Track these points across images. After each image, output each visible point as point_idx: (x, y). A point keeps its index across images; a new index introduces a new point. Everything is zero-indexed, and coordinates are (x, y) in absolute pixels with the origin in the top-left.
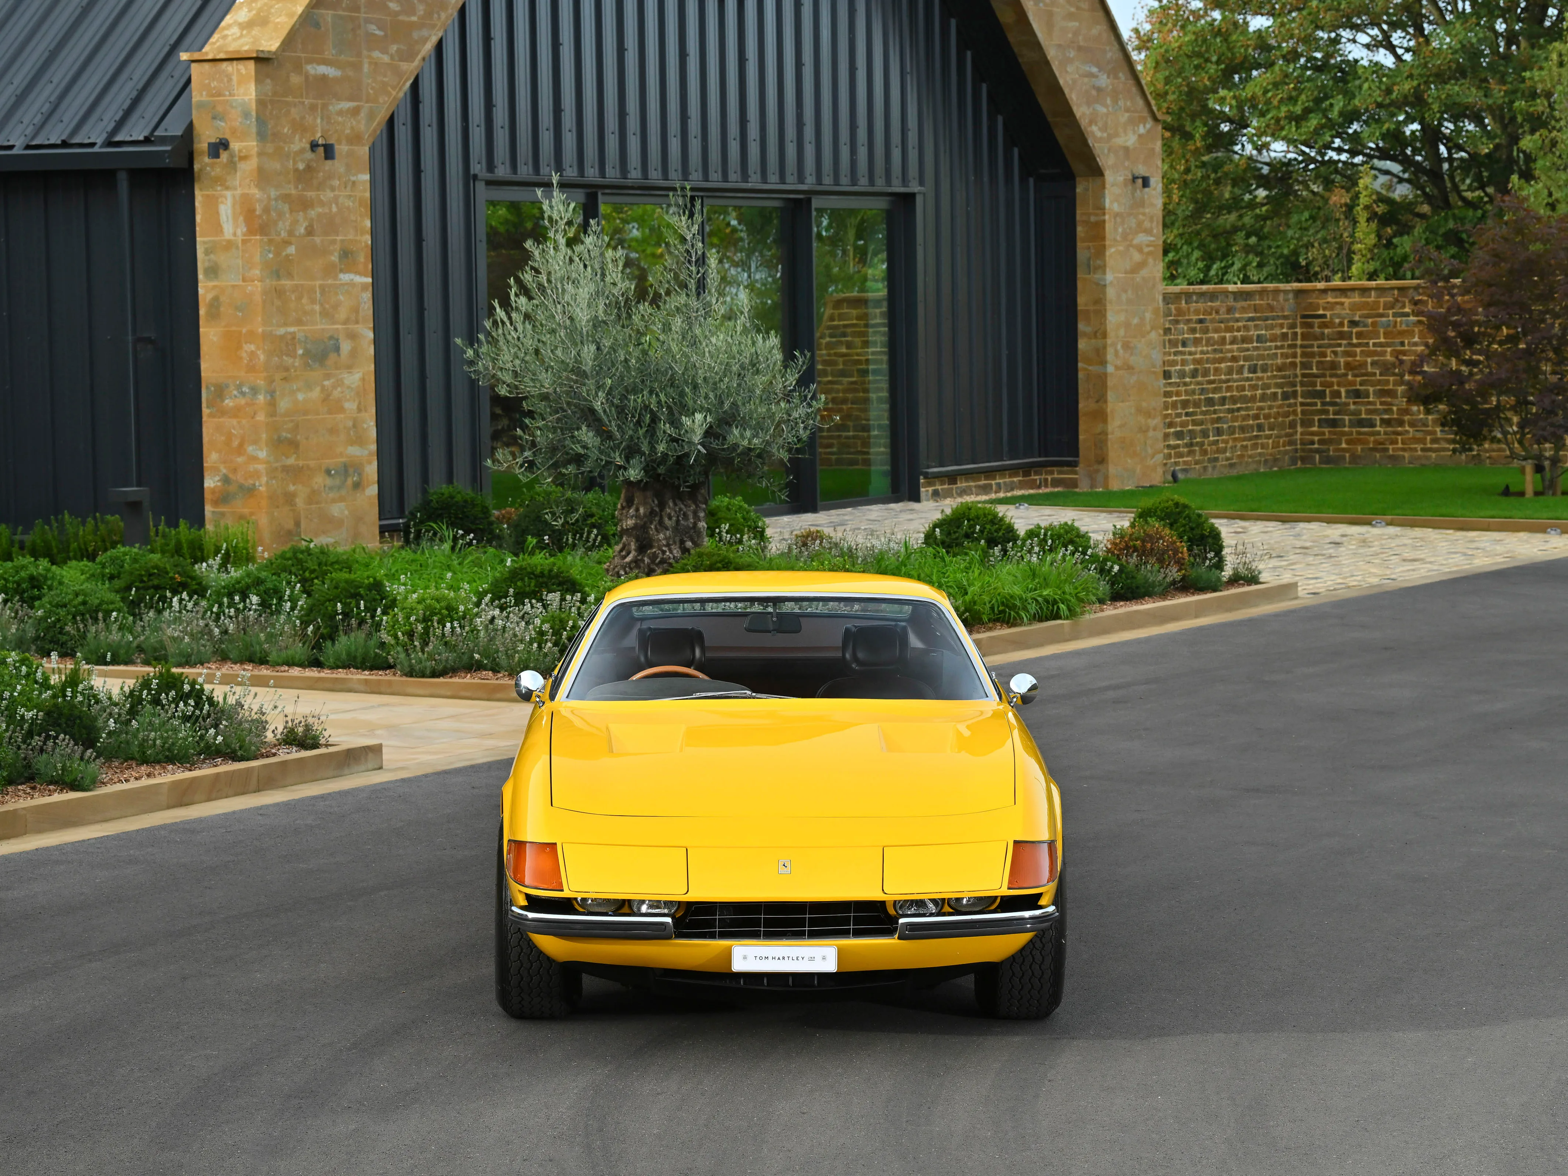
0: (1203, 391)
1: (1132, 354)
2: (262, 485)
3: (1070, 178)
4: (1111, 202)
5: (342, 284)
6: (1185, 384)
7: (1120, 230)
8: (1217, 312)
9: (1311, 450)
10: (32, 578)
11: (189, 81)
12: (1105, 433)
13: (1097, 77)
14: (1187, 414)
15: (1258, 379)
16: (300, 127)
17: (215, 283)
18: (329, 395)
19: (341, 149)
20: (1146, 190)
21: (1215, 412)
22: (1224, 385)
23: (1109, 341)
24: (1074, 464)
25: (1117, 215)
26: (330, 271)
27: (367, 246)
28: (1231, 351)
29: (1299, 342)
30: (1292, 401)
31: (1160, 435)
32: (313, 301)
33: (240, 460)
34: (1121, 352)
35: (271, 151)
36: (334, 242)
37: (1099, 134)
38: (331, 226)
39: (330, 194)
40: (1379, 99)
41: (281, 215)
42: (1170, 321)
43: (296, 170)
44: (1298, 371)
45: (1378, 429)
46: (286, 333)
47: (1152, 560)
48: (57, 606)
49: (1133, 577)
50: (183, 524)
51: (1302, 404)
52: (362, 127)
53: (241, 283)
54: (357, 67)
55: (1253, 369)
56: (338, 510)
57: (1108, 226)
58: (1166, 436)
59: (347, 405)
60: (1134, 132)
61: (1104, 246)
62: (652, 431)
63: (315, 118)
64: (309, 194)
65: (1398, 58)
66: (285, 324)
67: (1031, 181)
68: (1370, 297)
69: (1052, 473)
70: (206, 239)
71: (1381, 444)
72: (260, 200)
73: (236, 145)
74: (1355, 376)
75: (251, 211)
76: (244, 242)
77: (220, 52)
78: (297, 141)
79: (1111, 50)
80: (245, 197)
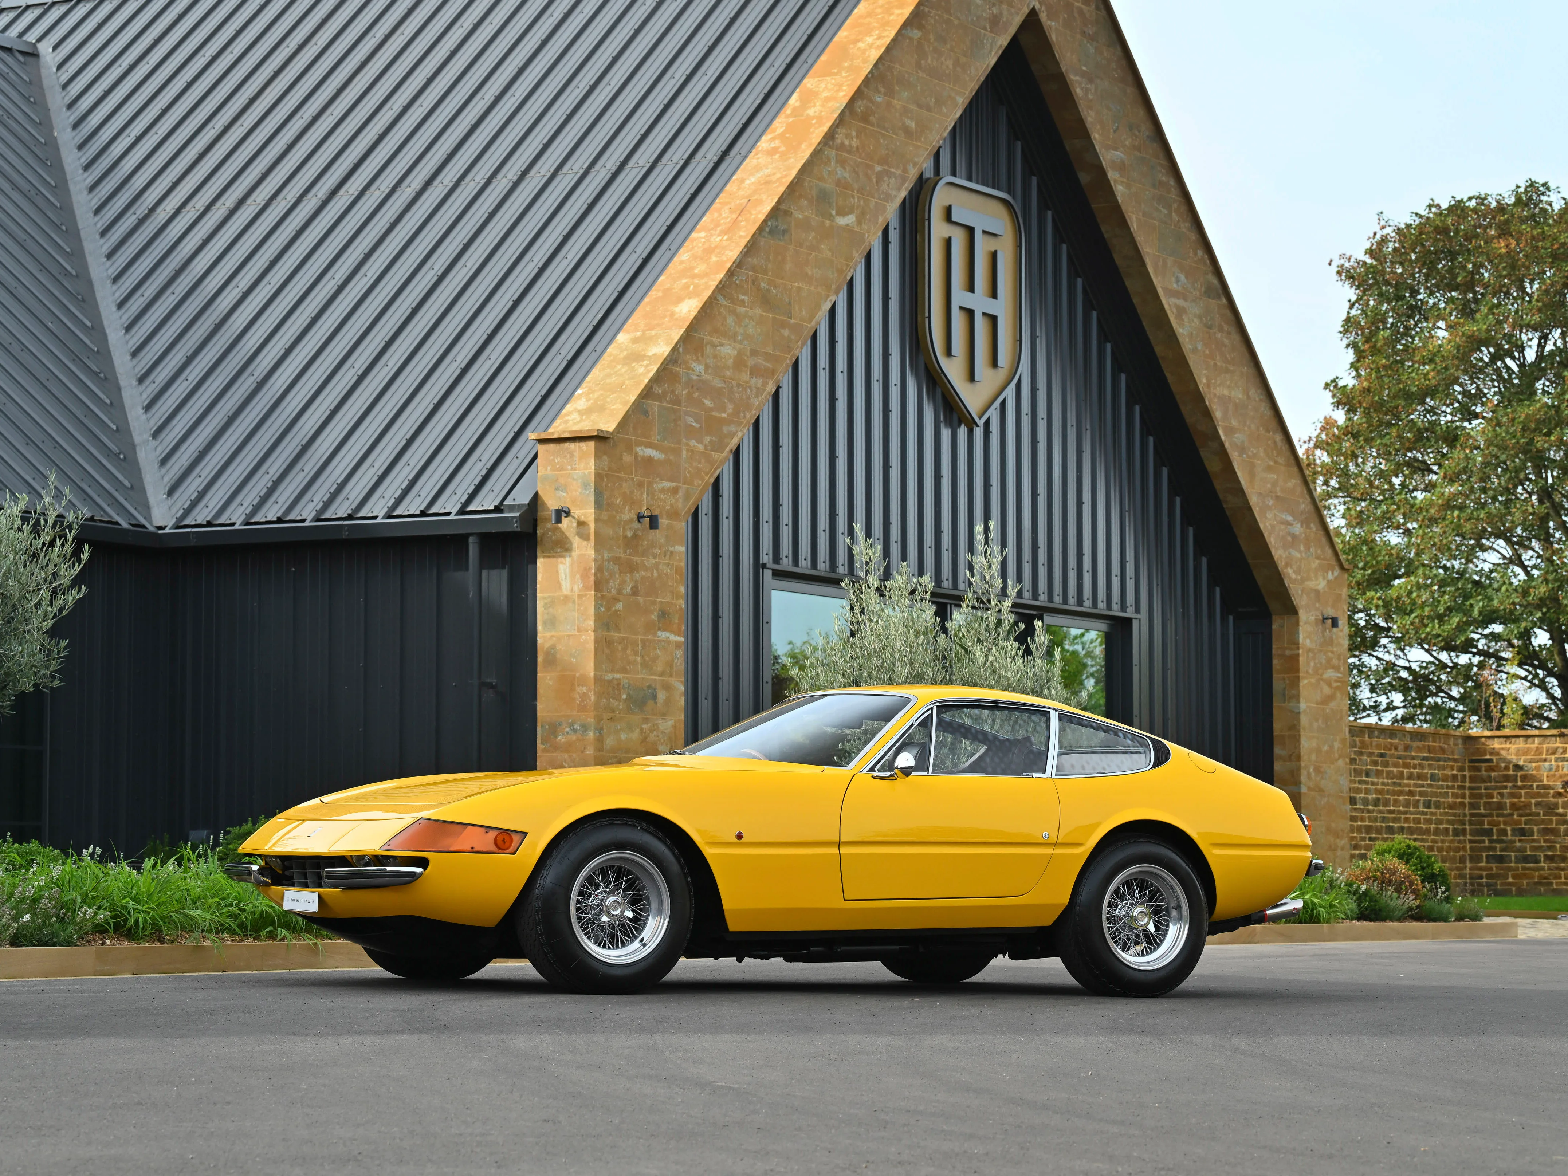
0: (1384, 819)
1: (1322, 778)
3: (1266, 616)
4: (1304, 638)
5: (659, 641)
6: (1369, 811)
7: (1312, 664)
8: (1396, 749)
9: (1479, 884)
11: (535, 457)
13: (1291, 525)
14: (1370, 839)
15: (1432, 814)
16: (629, 500)
17: (553, 633)
18: (646, 738)
19: (663, 522)
20: (1335, 629)
22: (1403, 816)
23: (1303, 764)
25: (1309, 650)
26: (650, 628)
27: (681, 609)
28: (1408, 785)
29: (1467, 785)
30: (1462, 838)
31: (1348, 856)
32: (636, 653)
34: (1313, 774)
35: (605, 518)
37: (1294, 576)
38: (652, 588)
39: (652, 561)
41: (612, 575)
42: (1355, 752)
43: (625, 537)
44: (1467, 811)
45: (1542, 864)
46: (613, 679)
47: (1391, 888)
49: (1376, 901)
51: (1471, 841)
52: (680, 505)
53: (576, 633)
54: (677, 452)
55: (1428, 805)
57: (1302, 659)
58: (1353, 856)
59: (661, 748)
60: (1324, 578)
61: (1298, 677)
63: (642, 494)
64: (635, 558)
66: (613, 671)
67: (1231, 618)
68: (1533, 742)
70: (546, 595)
71: (1545, 878)
72: (595, 560)
73: (576, 512)
74: (1521, 815)
75: (587, 570)
76: (580, 596)
77: (564, 432)
78: (627, 512)
79: (1303, 503)
80: (582, 557)
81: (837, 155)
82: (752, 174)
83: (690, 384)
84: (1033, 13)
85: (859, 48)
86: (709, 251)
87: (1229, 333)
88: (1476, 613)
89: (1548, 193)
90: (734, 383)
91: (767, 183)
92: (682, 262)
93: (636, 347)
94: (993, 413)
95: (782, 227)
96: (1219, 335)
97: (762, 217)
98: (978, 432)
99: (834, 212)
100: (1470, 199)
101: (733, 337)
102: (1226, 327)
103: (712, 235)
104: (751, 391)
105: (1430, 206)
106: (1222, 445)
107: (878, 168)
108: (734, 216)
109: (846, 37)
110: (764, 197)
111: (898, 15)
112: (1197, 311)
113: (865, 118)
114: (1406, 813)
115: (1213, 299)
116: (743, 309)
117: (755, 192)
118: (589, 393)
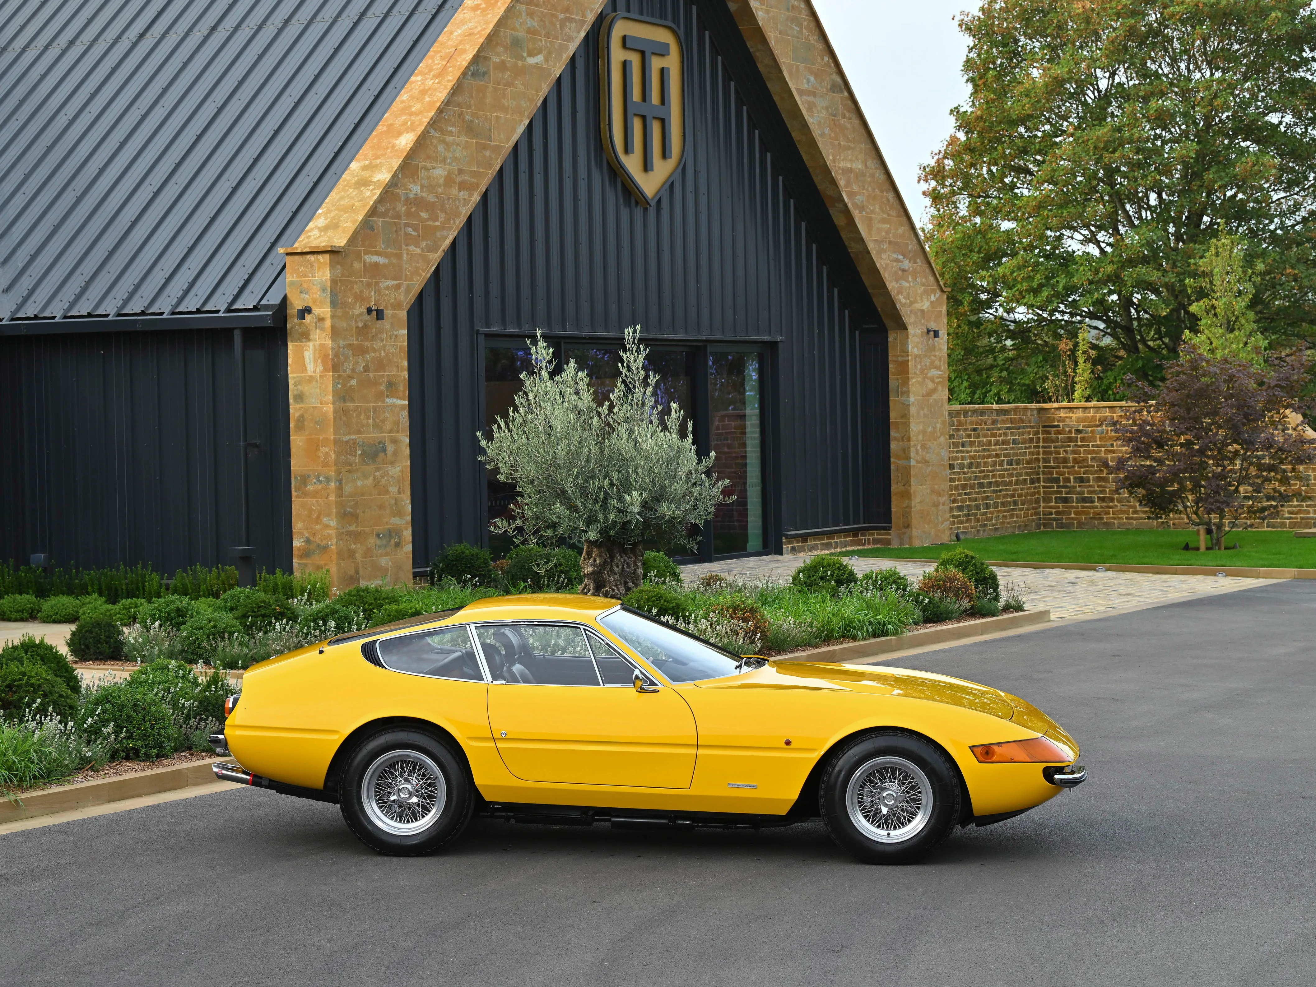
0: (976, 478)
1: (928, 452)
2: (333, 545)
3: (883, 331)
4: (913, 348)
5: (388, 405)
6: (964, 473)
7: (919, 367)
8: (985, 424)
9: (1050, 519)
10: (178, 610)
11: (284, 267)
12: (909, 507)
13: (902, 262)
14: (965, 494)
15: (1014, 469)
16: (359, 298)
17: (301, 405)
18: (378, 482)
19: (388, 312)
20: (937, 339)
21: (984, 492)
22: (991, 474)
23: (912, 444)
24: (889, 528)
25: (916, 356)
26: (380, 396)
27: (405, 379)
28: (995, 450)
29: (1041, 444)
30: (1037, 485)
31: (947, 508)
32: (368, 417)
33: (318, 527)
34: (920, 450)
35: (340, 314)
37: (904, 301)
38: (380, 365)
39: (380, 344)
40: (1090, 278)
41: (346, 358)
42: (953, 430)
43: (357, 327)
44: (1041, 464)
45: (1096, 504)
46: (350, 439)
47: (951, 595)
48: (196, 629)
49: (938, 607)
50: (278, 572)
51: (1044, 487)
52: (402, 298)
53: (319, 405)
54: (399, 256)
55: (1010, 463)
56: (384, 562)
57: (911, 364)
58: (951, 509)
59: (391, 489)
60: (928, 299)
61: (908, 378)
62: (605, 506)
63: (370, 292)
64: (366, 343)
65: (1102, 251)
66: (349, 434)
67: (857, 333)
68: (1089, 413)
69: (873, 534)
70: (295, 375)
71: (1099, 514)
72: (333, 348)
73: (316, 311)
74: (1080, 467)
75: (326, 355)
76: (321, 377)
77: (307, 245)
78: (358, 308)
79: (911, 243)
80: (322, 346)
81: (527, 9)
82: (459, 28)
83: (408, 202)
86: (424, 92)
87: (850, 119)
90: (445, 197)
91: (470, 35)
92: (403, 102)
93: (365, 174)
94: (664, 194)
95: (482, 70)
96: (842, 121)
97: (465, 64)
98: (652, 211)
99: (525, 55)
101: (444, 161)
102: (847, 115)
103: (426, 79)
104: (460, 202)
106: (846, 205)
107: (561, 16)
108: (444, 63)
110: (468, 47)
112: (825, 104)
114: (993, 471)
115: (837, 93)
116: (451, 138)
117: (461, 42)
118: (327, 213)
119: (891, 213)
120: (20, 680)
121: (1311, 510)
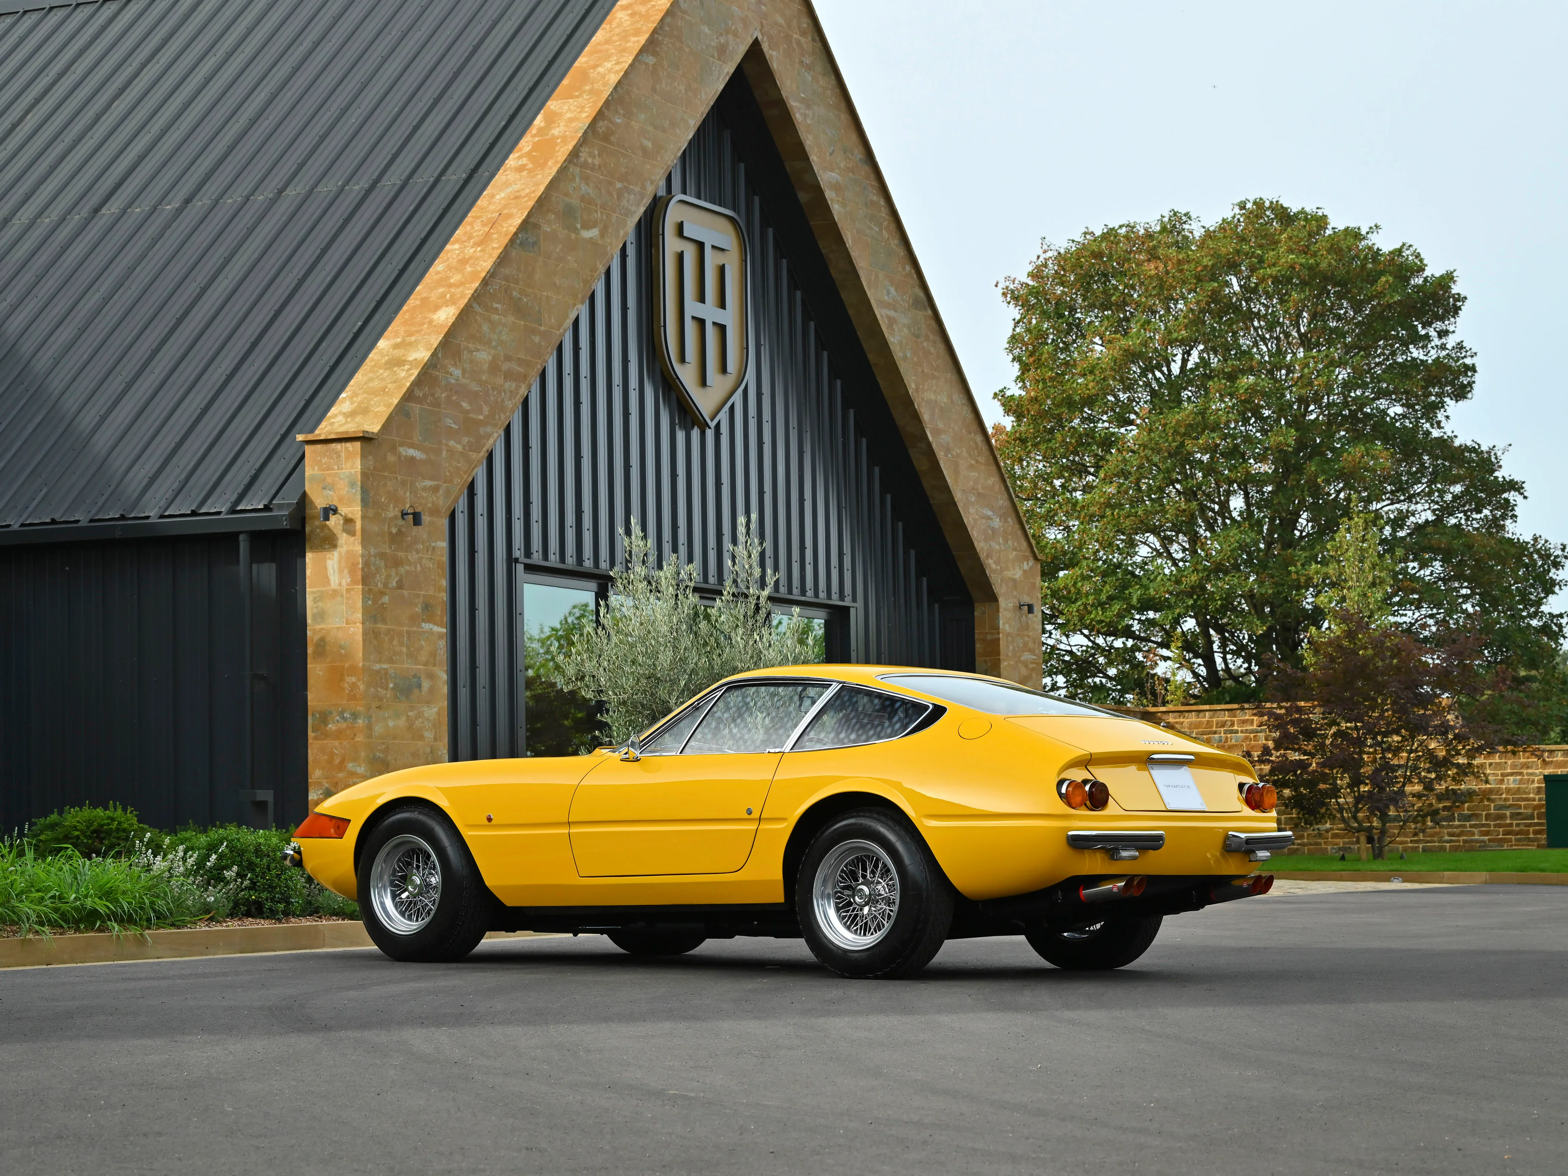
3: (968, 604)
4: (1004, 624)
5: (424, 632)
7: (1011, 648)
11: (303, 457)
13: (991, 519)
16: (394, 498)
17: (322, 625)
18: (412, 724)
19: (426, 518)
20: (1030, 615)
25: (1008, 635)
26: (414, 620)
27: (443, 601)
32: (401, 644)
33: (340, 775)
35: (371, 515)
36: (418, 596)
37: (994, 566)
38: (416, 582)
39: (416, 556)
40: (1171, 589)
41: (378, 570)
43: (390, 533)
46: (381, 669)
52: (441, 502)
53: (345, 625)
54: (438, 452)
57: (1002, 644)
59: (426, 734)
60: (1020, 567)
61: (999, 659)
63: (405, 493)
64: (399, 554)
66: (380, 661)
67: (936, 606)
68: (1205, 717)
70: (314, 590)
72: (363, 556)
73: (343, 510)
75: (354, 565)
76: (348, 590)
77: (330, 433)
78: (391, 510)
79: (1001, 499)
80: (349, 552)
81: (581, 171)
82: (501, 190)
83: (448, 387)
84: (756, 43)
85: (599, 73)
86: (463, 262)
87: (934, 342)
88: (1134, 601)
89: (1189, 222)
90: (490, 387)
91: (516, 198)
92: (438, 273)
93: (398, 353)
94: (723, 416)
95: (532, 240)
96: (925, 344)
97: (513, 230)
98: (710, 434)
99: (579, 226)
100: (1121, 227)
101: (488, 343)
102: (931, 337)
103: (465, 247)
104: (505, 394)
105: (1085, 233)
106: (929, 445)
107: (619, 185)
108: (487, 229)
109: (586, 62)
110: (514, 211)
111: (634, 42)
112: (906, 321)
113: (606, 138)
115: (920, 310)
116: (497, 317)
117: (505, 207)
118: (353, 397)
119: (980, 459)
120: (108, 824)
121: (1475, 830)
